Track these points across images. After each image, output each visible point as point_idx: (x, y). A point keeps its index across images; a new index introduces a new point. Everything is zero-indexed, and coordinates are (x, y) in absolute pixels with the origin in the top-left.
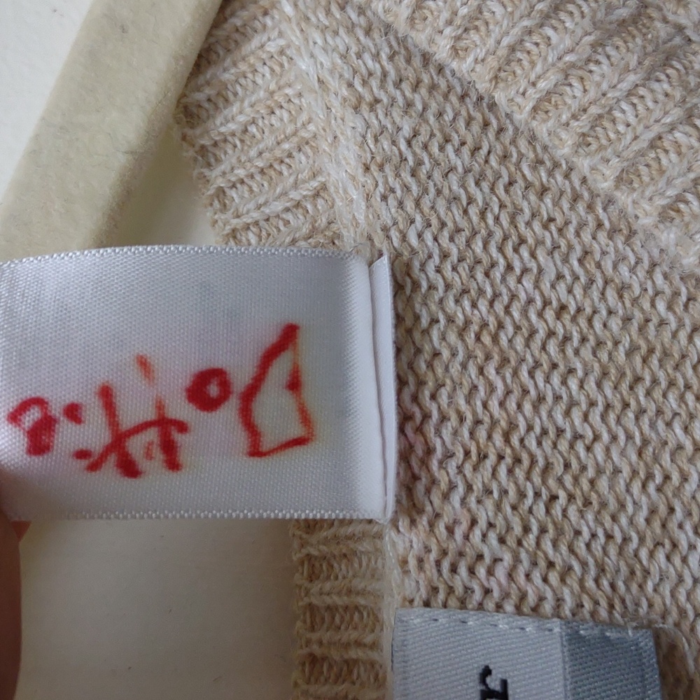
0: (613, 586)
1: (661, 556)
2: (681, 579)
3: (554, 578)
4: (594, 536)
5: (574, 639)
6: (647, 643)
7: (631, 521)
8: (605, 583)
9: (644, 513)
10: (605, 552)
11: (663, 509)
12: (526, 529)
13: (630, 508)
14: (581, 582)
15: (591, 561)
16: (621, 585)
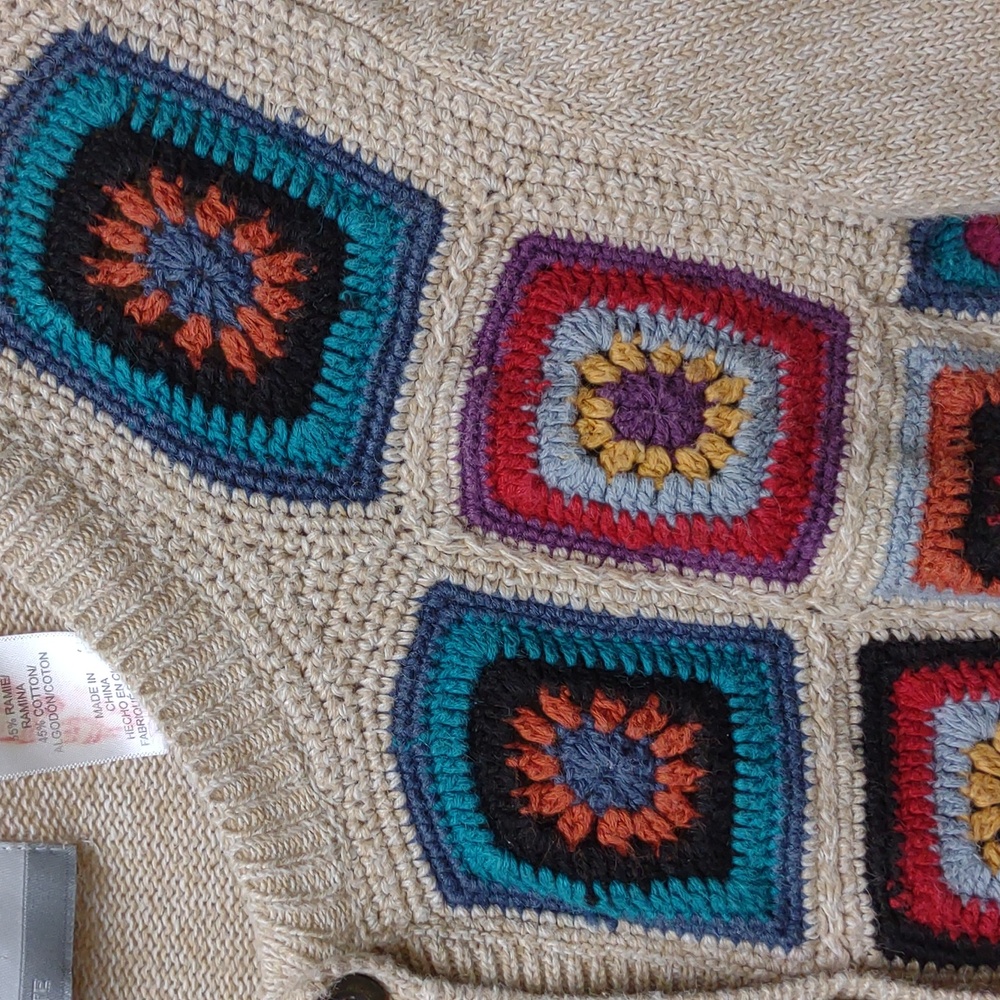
0: (59, 822)
1: (88, 804)
2: (99, 815)
3: (26, 820)
4: (51, 795)
5: (33, 853)
6: (73, 852)
7: (73, 786)
8: (54, 821)
9: (80, 780)
10: (56, 803)
11: (90, 779)
12: (13, 795)
13: (73, 779)
14: (41, 822)
15: (48, 810)
16: (64, 821)
